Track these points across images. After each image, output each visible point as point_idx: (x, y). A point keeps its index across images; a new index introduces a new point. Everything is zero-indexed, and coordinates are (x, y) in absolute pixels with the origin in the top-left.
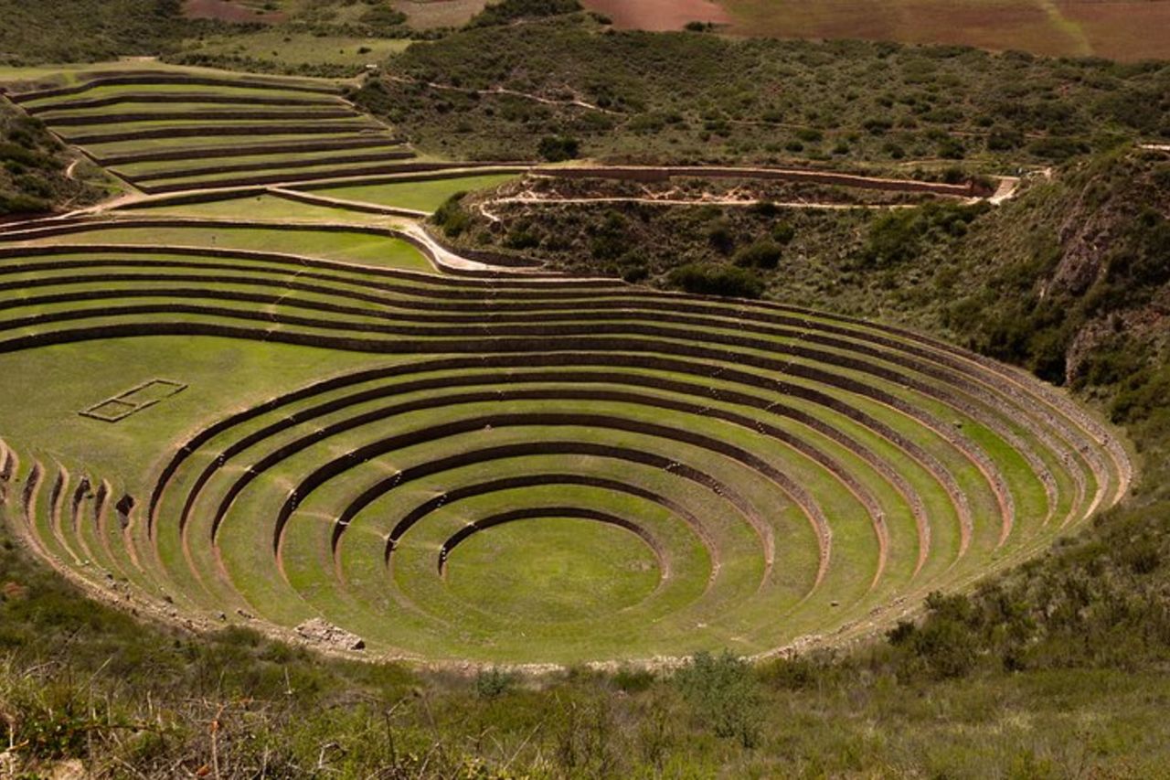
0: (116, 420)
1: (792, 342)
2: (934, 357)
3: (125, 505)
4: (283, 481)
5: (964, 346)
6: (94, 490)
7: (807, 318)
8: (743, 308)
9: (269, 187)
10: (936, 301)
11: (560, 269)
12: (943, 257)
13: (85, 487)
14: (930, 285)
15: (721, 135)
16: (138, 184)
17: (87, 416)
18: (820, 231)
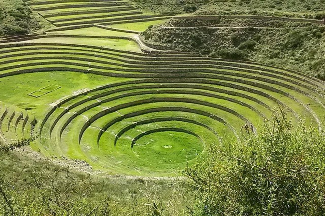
0: (38, 97)
1: (256, 75)
2: (304, 81)
3: (34, 123)
4: (86, 117)
5: (316, 77)
6: (24, 118)
7: (261, 67)
8: (240, 64)
9: (94, 24)
10: (308, 61)
11: (180, 51)
12: (312, 45)
13: (21, 117)
14: (306, 55)
15: (246, 3)
16: (54, 23)
17: (29, 95)
18: (270, 37)
